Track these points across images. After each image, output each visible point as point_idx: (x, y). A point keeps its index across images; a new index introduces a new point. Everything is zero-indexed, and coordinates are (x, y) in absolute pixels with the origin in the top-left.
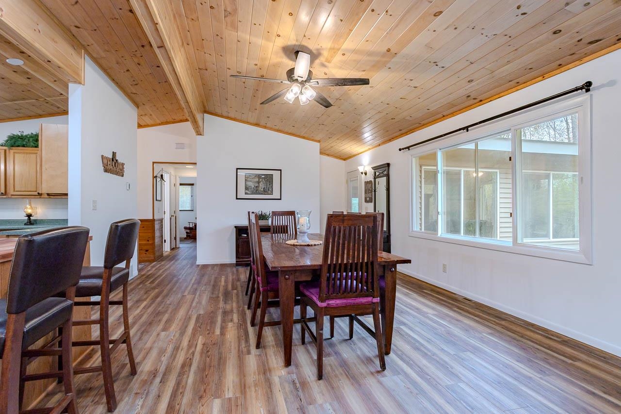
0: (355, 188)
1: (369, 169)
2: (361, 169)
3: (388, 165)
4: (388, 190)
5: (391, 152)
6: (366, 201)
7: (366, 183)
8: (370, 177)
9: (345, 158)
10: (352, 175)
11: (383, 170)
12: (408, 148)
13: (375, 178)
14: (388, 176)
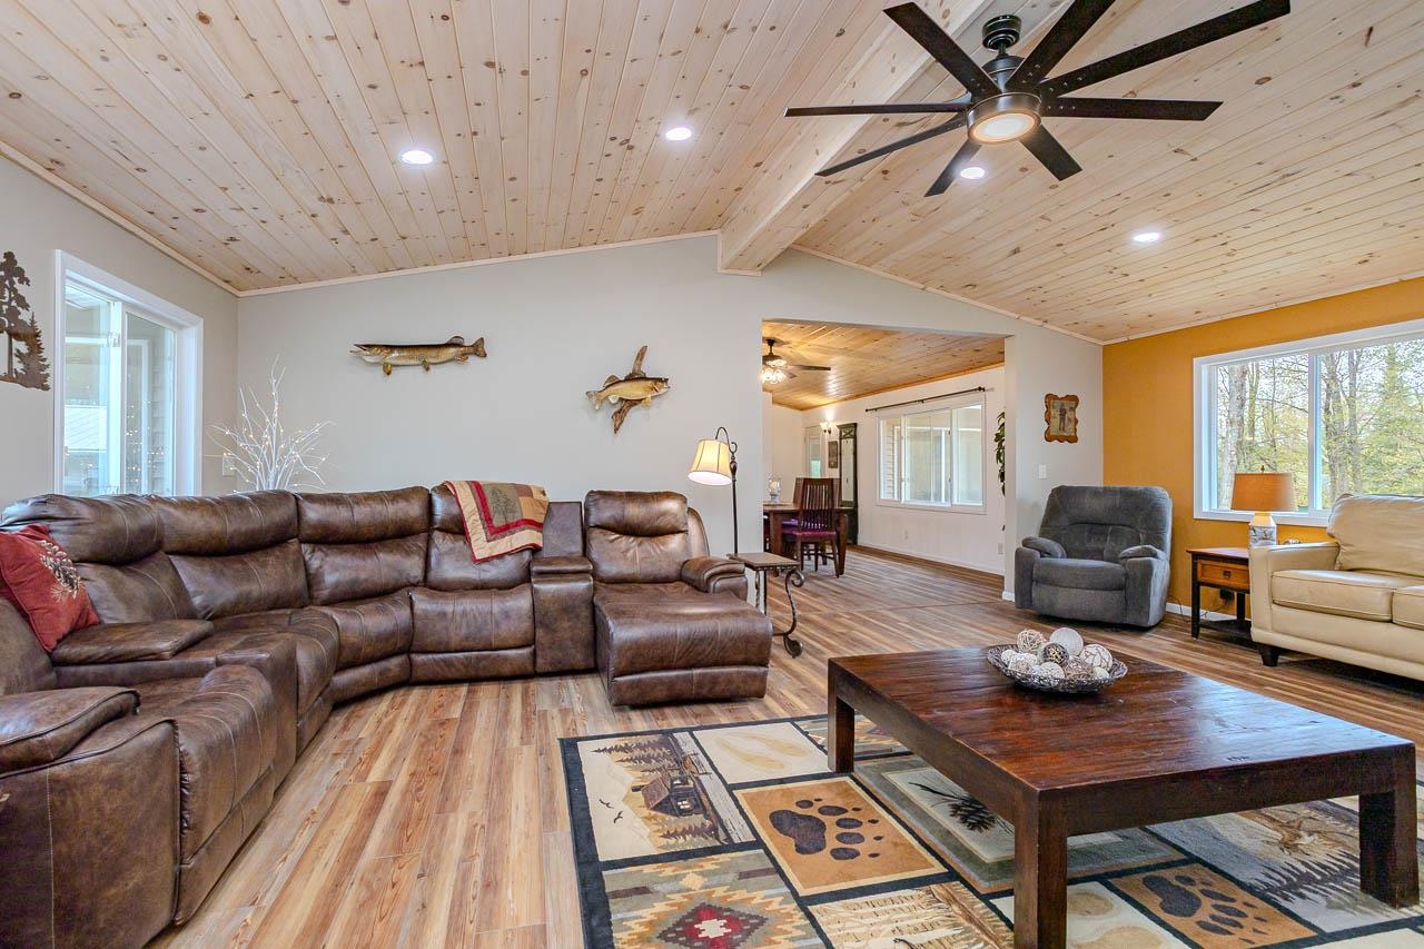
0: (817, 447)
1: (834, 426)
2: (824, 426)
3: (855, 425)
4: (855, 454)
5: (858, 411)
6: (830, 466)
7: (831, 444)
8: (835, 437)
9: (803, 408)
10: (811, 431)
11: (850, 430)
12: (876, 409)
13: (841, 439)
14: (855, 437)
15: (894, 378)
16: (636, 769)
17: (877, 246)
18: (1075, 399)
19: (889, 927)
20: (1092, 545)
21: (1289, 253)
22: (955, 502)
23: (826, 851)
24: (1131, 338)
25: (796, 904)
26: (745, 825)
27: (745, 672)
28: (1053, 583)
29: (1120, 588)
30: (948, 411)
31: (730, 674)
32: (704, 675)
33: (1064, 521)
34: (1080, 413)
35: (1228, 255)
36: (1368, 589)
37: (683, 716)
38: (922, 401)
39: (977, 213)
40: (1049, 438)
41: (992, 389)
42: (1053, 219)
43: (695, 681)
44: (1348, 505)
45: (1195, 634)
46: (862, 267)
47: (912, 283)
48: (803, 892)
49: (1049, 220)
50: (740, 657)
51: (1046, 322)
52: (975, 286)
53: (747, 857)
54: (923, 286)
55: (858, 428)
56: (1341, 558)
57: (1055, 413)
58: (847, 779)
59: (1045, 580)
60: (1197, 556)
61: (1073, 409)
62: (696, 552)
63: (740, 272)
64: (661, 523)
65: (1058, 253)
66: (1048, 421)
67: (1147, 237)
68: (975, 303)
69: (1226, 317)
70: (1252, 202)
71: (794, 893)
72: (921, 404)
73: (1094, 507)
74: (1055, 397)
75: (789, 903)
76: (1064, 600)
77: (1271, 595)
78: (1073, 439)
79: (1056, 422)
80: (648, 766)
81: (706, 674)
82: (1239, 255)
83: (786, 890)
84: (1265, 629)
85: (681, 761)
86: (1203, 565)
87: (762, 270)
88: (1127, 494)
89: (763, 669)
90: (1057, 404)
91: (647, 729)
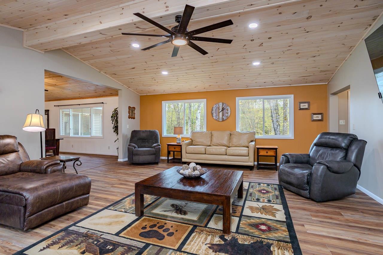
4: (48, 120)
11: (46, 112)
14: (48, 115)
15: (68, 96)
16: (72, 247)
17: (92, 56)
18: (134, 108)
19: (201, 243)
20: (142, 145)
21: (186, 83)
22: (92, 135)
23: (166, 236)
24: (148, 94)
25: (178, 252)
26: (137, 242)
27: (83, 198)
28: (139, 155)
29: (154, 154)
30: (90, 108)
31: (78, 200)
32: (68, 203)
33: (136, 139)
34: (136, 112)
35: (177, 81)
36: (201, 148)
37: (62, 222)
38: (79, 105)
39: (130, 56)
40: (129, 118)
41: (106, 103)
42: (148, 63)
43: (65, 207)
44: (193, 133)
45: (168, 162)
46: (82, 61)
47: (97, 69)
48: (176, 248)
49: (147, 63)
50: (81, 193)
51: (129, 87)
52: (116, 74)
53: (150, 249)
54: (99, 71)
55: (49, 111)
56: (193, 143)
57: (131, 111)
58: (144, 217)
59: (137, 155)
60: (168, 145)
61: (134, 111)
62: (24, 160)
63: (35, 49)
64: (7, 148)
65: (143, 71)
66: (129, 113)
67: (165, 73)
68: (113, 79)
69: (169, 93)
70: (187, 72)
71: (174, 250)
72: (79, 106)
73: (143, 135)
74: (131, 107)
75: (177, 253)
76: (142, 159)
77: (186, 152)
78: (134, 118)
79: (131, 113)
80: (75, 244)
81: (69, 203)
82: (178, 81)
83: (171, 251)
84: (185, 159)
85: (86, 236)
86: (170, 147)
87: (45, 52)
88: (150, 132)
89: (88, 195)
90: (131, 109)
91: (52, 233)
